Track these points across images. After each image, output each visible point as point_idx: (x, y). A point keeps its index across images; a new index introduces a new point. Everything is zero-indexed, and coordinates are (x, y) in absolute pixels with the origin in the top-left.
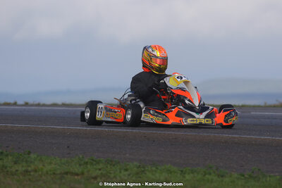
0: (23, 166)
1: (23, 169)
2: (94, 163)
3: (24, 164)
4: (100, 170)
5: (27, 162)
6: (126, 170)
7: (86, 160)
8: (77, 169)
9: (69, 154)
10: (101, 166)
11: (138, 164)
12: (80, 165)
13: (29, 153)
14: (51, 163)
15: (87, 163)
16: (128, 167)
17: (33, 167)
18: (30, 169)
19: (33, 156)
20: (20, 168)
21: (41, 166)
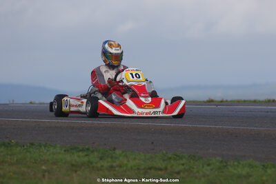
0: (108, 162)
1: (109, 164)
2: (178, 158)
3: (110, 159)
4: (183, 165)
5: (112, 157)
6: (209, 165)
7: (170, 156)
8: (160, 164)
9: (153, 149)
10: (184, 161)
11: (221, 159)
12: (164, 160)
13: (114, 149)
14: (135, 159)
15: (170, 158)
16: (211, 162)
17: (118, 163)
18: (114, 164)
19: (118, 152)
20: (105, 164)
21: (125, 162)
